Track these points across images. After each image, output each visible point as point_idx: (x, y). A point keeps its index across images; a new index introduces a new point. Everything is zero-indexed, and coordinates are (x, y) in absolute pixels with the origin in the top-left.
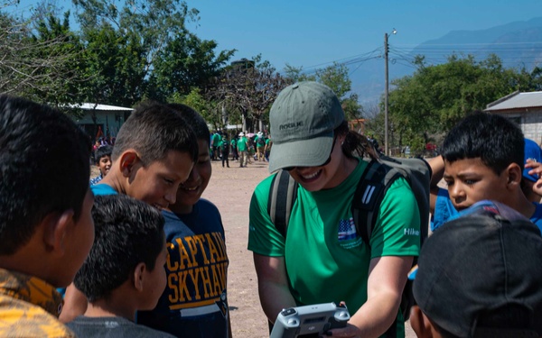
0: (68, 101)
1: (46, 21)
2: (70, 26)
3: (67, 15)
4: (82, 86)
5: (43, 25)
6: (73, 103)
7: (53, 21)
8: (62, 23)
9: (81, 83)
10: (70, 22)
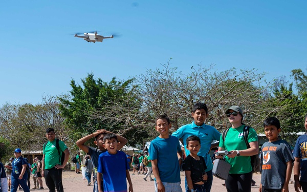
0: (289, 131)
1: (279, 89)
2: (293, 91)
3: (291, 85)
4: (297, 122)
5: (277, 91)
6: (292, 132)
7: (283, 88)
8: (288, 89)
9: (296, 120)
10: (292, 89)
